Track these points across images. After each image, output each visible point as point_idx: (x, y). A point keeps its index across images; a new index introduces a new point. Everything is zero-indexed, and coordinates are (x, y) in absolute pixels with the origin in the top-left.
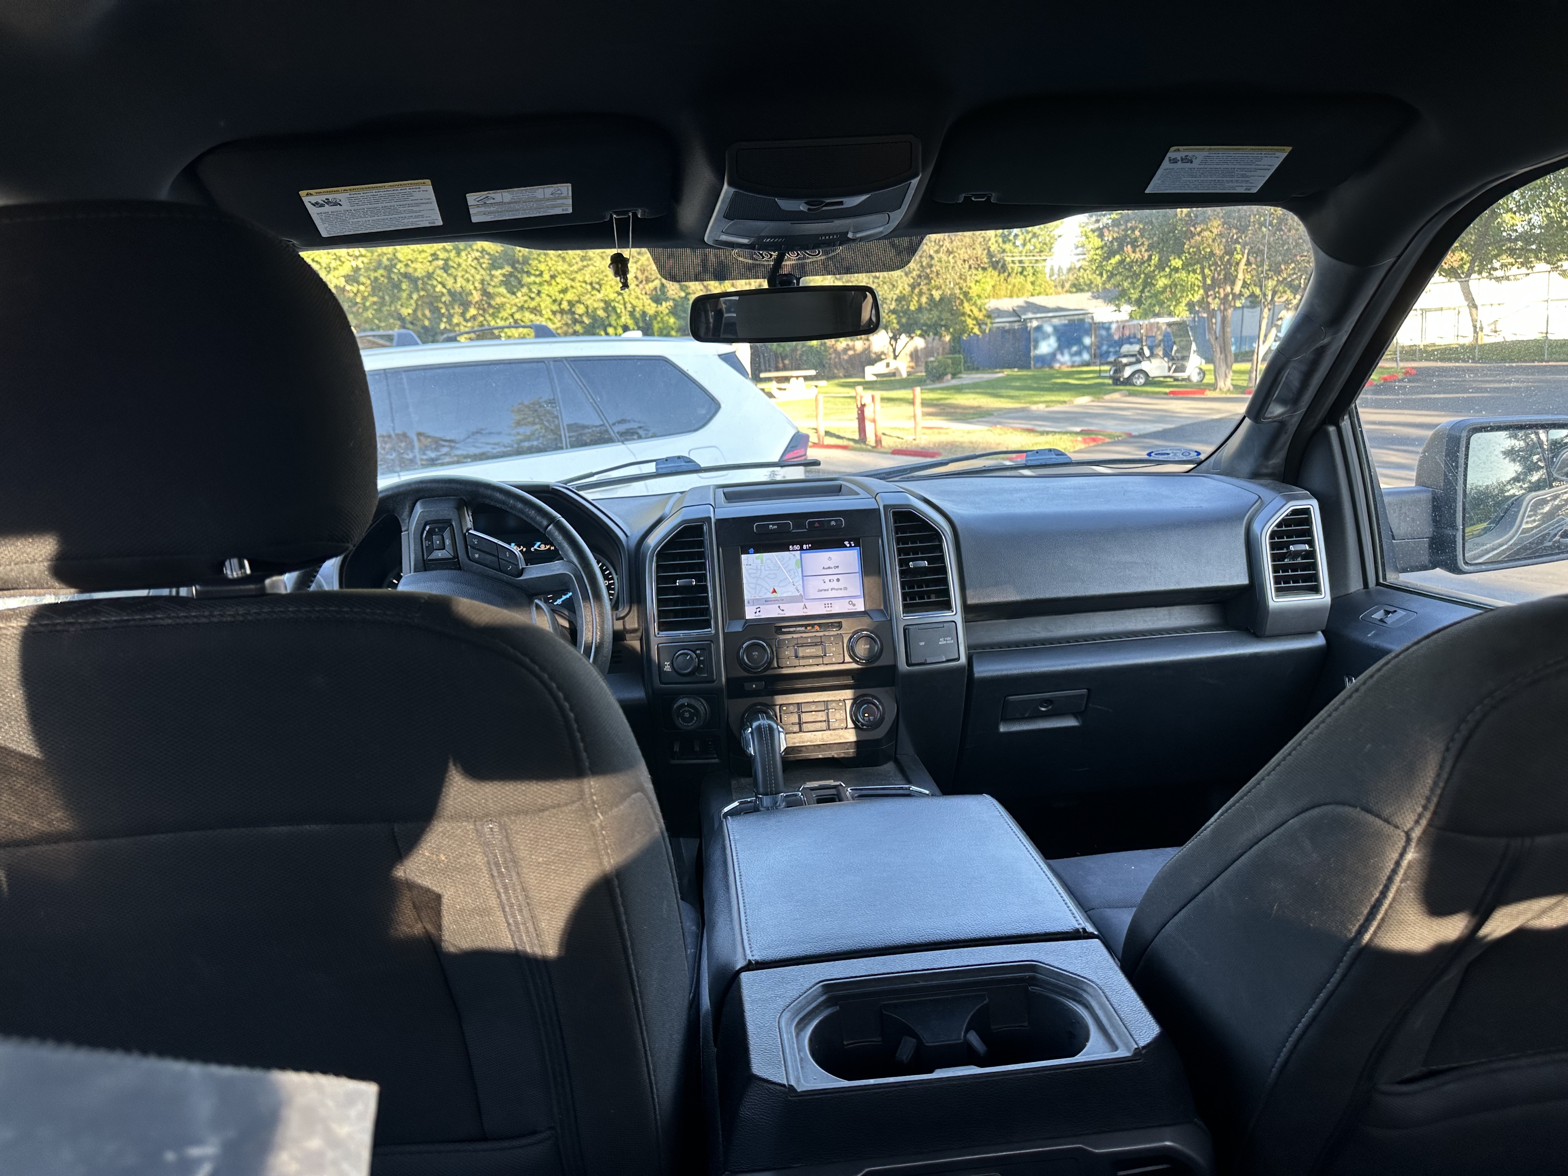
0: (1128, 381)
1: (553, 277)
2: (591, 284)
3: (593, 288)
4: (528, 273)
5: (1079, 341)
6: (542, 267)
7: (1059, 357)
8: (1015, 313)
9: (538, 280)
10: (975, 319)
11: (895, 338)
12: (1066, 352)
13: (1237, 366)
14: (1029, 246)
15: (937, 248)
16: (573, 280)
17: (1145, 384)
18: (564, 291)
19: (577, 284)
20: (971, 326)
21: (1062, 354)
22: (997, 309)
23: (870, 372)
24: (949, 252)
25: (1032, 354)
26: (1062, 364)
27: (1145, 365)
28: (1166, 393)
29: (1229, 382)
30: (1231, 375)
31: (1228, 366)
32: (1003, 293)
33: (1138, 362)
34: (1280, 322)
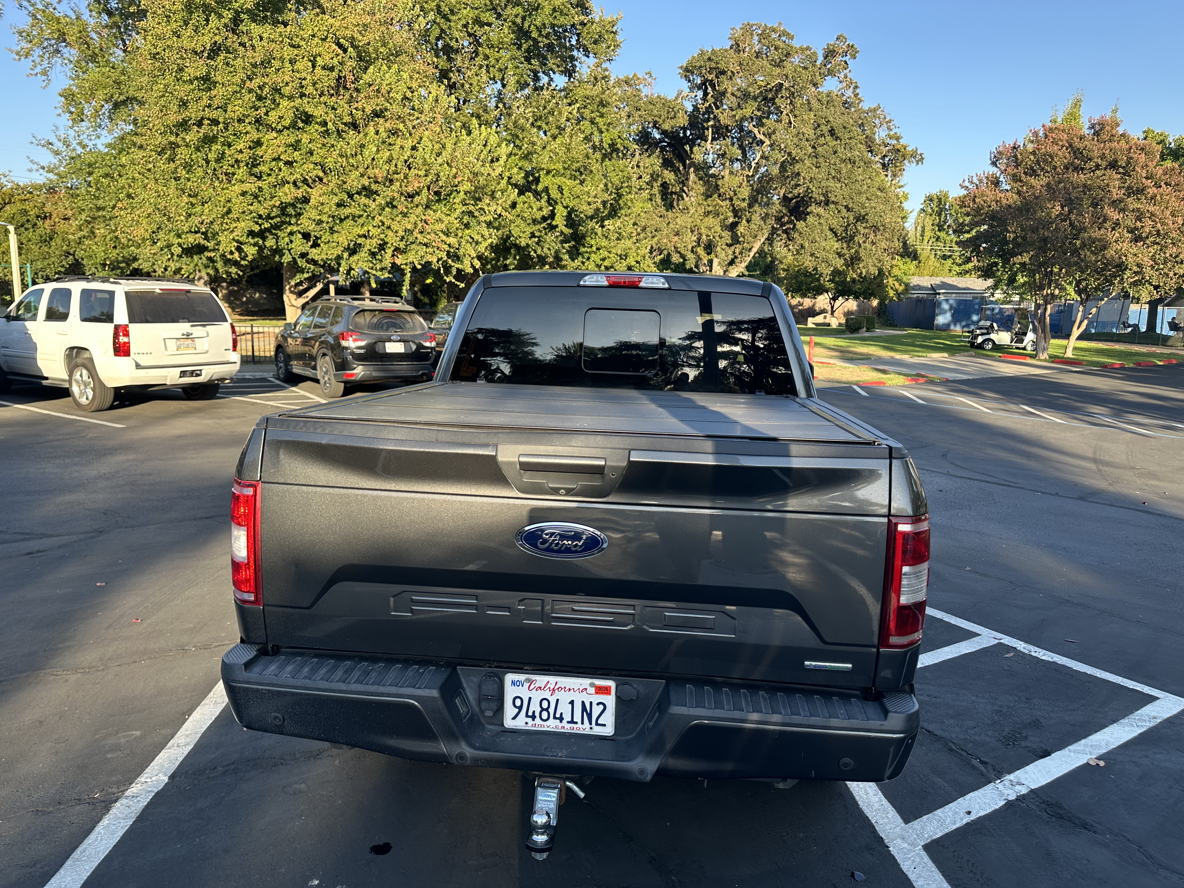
0: (980, 346)
1: (598, 249)
2: (620, 256)
3: (621, 259)
4: (584, 246)
6: (593, 242)
7: (952, 326)
8: (933, 288)
9: (589, 250)
10: (896, 290)
11: (834, 299)
13: (1053, 341)
15: (864, 239)
16: (610, 252)
17: (992, 350)
18: (604, 259)
19: (612, 255)
20: (891, 295)
21: (955, 325)
22: (917, 285)
23: (811, 322)
24: (873, 243)
25: (934, 321)
27: (993, 336)
28: (1003, 358)
32: (926, 272)
33: (988, 333)
34: (1090, 316)
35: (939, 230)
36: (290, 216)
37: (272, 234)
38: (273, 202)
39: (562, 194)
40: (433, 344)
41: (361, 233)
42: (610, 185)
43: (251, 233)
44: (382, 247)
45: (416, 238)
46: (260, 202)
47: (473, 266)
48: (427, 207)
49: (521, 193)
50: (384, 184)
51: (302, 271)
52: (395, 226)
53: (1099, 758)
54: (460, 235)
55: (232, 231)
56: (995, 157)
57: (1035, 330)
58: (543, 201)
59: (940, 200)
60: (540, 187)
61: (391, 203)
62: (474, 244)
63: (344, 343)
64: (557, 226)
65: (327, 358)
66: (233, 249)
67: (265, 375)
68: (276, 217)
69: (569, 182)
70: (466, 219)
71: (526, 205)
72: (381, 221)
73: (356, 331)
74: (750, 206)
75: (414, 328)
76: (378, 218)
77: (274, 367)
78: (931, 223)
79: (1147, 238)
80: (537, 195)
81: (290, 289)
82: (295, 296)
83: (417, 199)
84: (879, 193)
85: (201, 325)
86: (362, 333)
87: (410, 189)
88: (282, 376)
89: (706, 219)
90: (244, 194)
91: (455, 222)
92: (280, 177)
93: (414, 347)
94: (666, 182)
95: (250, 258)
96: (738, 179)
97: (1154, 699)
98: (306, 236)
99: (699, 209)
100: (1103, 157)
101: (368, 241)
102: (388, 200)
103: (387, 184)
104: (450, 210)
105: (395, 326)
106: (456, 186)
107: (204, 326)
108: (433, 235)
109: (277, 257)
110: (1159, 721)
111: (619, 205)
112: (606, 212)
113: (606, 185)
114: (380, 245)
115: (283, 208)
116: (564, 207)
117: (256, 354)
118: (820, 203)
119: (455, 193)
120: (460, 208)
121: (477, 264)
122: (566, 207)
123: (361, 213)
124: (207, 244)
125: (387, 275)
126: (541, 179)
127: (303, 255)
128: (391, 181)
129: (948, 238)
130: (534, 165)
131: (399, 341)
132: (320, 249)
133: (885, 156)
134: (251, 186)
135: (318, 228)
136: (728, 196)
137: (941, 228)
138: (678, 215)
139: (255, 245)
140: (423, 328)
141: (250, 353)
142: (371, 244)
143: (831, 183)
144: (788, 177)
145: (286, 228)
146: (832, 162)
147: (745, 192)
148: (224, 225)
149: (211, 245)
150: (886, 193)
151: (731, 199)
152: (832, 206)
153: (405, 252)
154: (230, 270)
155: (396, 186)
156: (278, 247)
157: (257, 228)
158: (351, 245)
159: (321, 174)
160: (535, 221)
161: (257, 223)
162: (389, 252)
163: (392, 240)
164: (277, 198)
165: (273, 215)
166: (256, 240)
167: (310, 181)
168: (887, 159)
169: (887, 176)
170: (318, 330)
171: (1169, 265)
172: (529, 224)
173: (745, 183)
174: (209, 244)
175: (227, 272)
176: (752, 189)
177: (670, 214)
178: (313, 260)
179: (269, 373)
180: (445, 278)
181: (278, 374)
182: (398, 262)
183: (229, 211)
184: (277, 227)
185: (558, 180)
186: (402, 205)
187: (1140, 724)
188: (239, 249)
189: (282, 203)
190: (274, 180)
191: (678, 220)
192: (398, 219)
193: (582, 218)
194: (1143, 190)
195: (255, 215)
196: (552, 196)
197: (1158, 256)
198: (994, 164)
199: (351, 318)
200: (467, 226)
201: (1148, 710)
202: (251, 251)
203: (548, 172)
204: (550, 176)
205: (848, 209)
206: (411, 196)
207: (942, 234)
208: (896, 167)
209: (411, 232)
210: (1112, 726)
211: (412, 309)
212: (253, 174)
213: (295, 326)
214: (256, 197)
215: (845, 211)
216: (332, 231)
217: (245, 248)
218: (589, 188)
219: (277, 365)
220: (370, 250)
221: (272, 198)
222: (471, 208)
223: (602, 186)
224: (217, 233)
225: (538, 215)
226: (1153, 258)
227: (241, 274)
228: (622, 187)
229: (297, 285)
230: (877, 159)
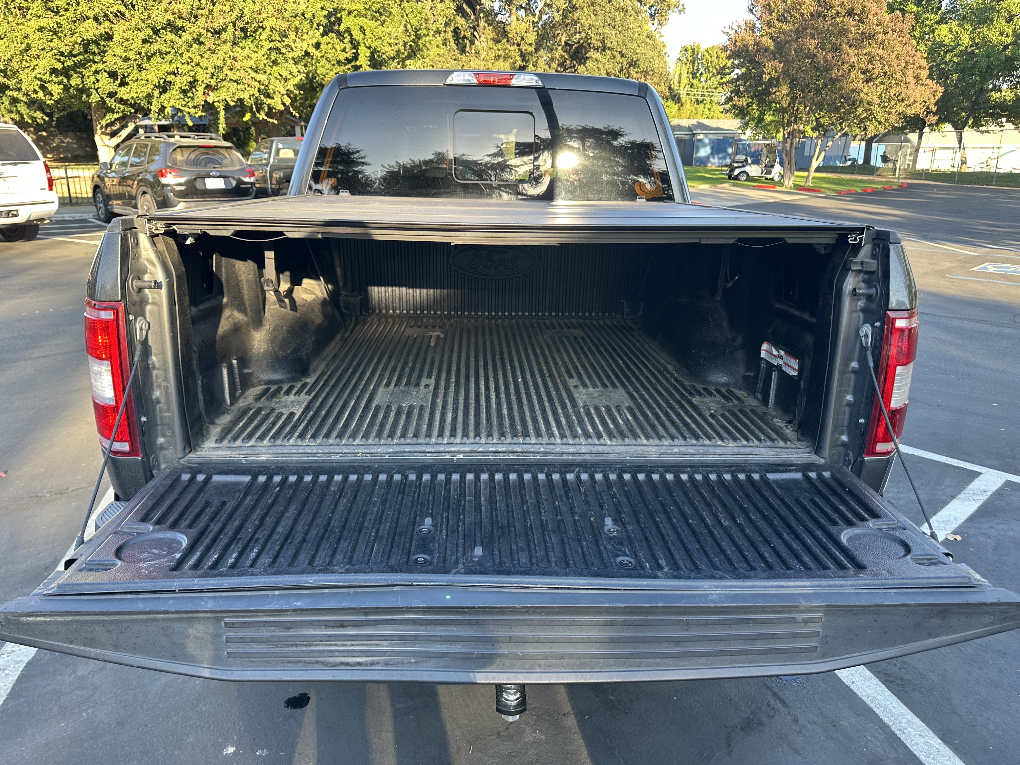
0: (736, 178)
5: (725, 151)
7: (711, 159)
8: (690, 129)
12: (716, 156)
13: (796, 173)
14: (709, 83)
17: (746, 180)
21: (714, 158)
22: (679, 125)
25: (694, 156)
26: (713, 164)
27: (747, 169)
28: (754, 186)
29: (791, 182)
30: (793, 178)
31: (792, 173)
32: (684, 115)
33: (743, 166)
34: (827, 149)
35: (693, 78)
36: (94, 54)
37: (76, 72)
38: (74, 38)
39: (365, 35)
40: (252, 180)
41: (171, 70)
42: (409, 26)
43: (54, 71)
44: (193, 84)
45: (226, 75)
46: (60, 38)
47: (284, 104)
48: (234, 43)
49: (324, 34)
50: (189, 21)
51: (112, 111)
52: (204, 63)
53: (954, 533)
54: (269, 72)
55: (34, 69)
56: (752, 4)
57: (782, 164)
58: (346, 41)
59: (693, 51)
60: (342, 28)
61: (198, 40)
62: (283, 82)
63: (164, 180)
64: (361, 66)
65: (148, 196)
66: (37, 88)
67: (85, 216)
68: (79, 54)
69: (370, 23)
70: (273, 55)
71: (330, 46)
72: (189, 58)
73: (175, 168)
74: (537, 50)
75: (232, 163)
76: (186, 55)
77: (94, 208)
78: (686, 71)
79: (876, 78)
80: (340, 35)
81: (101, 128)
82: (108, 137)
83: (224, 36)
84: (648, 40)
85: (12, 164)
86: (181, 170)
87: (216, 25)
88: (102, 217)
89: (497, 63)
90: (41, 29)
91: (263, 58)
92: (78, 12)
93: (234, 183)
94: (458, 28)
95: (56, 97)
96: (524, 26)
97: (978, 474)
98: (113, 75)
99: (490, 53)
100: (842, 5)
101: (178, 79)
102: (195, 36)
103: (193, 19)
104: (257, 47)
105: (212, 161)
106: (261, 22)
107: (15, 164)
108: (242, 71)
109: (84, 96)
110: (990, 494)
111: (418, 46)
112: (406, 54)
113: (405, 26)
114: (190, 82)
115: (86, 44)
116: (367, 47)
117: (72, 195)
118: (598, 49)
119: (260, 30)
120: (267, 45)
121: (288, 101)
122: (369, 48)
123: (168, 50)
124: (7, 82)
125: (200, 113)
126: (343, 19)
127: (112, 95)
128: (196, 17)
129: (700, 85)
130: (336, 6)
131: (219, 177)
132: (129, 87)
133: (652, 6)
134: (49, 21)
135: (125, 65)
136: (516, 42)
137: (694, 75)
138: (471, 58)
139: (60, 83)
140: (241, 163)
141: (66, 195)
142: (182, 82)
143: (607, 30)
144: (568, 24)
145: (91, 67)
146: (608, 10)
147: (532, 37)
148: (24, 62)
149: (12, 83)
150: (654, 40)
151: (519, 45)
152: (608, 52)
153: (217, 89)
154: (35, 115)
155: (202, 22)
156: (84, 86)
157: (59, 66)
158: (161, 83)
159: (123, 9)
160: (339, 62)
161: (59, 60)
162: (201, 89)
163: (203, 77)
164: (78, 35)
165: (75, 52)
166: (60, 78)
167: (111, 16)
168: (653, 9)
169: (653, 24)
170: (134, 168)
171: (893, 103)
172: (333, 65)
173: (531, 29)
174: (10, 83)
175: (32, 118)
176: (538, 35)
177: (464, 57)
178: (122, 99)
179: (89, 213)
180: (258, 115)
181: (98, 215)
182: (210, 100)
183: (28, 47)
184: (82, 65)
185: (361, 21)
186: (209, 42)
187: (975, 498)
188: (43, 88)
189: (83, 40)
190: (72, 16)
191: (472, 63)
192: (206, 56)
193: (384, 59)
194: (874, 35)
195: (56, 52)
196: (354, 37)
197: (884, 95)
198: (751, 11)
199: (168, 154)
200: (275, 63)
201: (976, 484)
202: (56, 90)
203: (350, 13)
204: (352, 17)
205: (622, 55)
206: (217, 32)
207: (695, 82)
208: (662, 16)
209: (220, 68)
210: (952, 502)
211: (228, 144)
212: (49, 9)
213: (111, 165)
214: (55, 33)
215: (619, 56)
216: (140, 68)
217: (50, 86)
218: (390, 29)
219: (96, 206)
220: (180, 88)
221: (73, 34)
222: (278, 44)
223: (402, 28)
224: (18, 71)
225: (342, 57)
226: (880, 97)
227: (47, 119)
228: (420, 29)
229: (107, 126)
230: (646, 8)
